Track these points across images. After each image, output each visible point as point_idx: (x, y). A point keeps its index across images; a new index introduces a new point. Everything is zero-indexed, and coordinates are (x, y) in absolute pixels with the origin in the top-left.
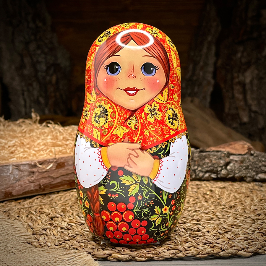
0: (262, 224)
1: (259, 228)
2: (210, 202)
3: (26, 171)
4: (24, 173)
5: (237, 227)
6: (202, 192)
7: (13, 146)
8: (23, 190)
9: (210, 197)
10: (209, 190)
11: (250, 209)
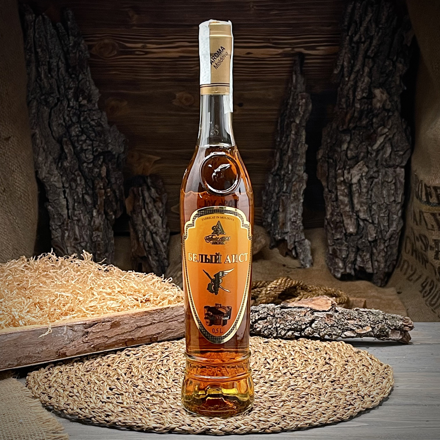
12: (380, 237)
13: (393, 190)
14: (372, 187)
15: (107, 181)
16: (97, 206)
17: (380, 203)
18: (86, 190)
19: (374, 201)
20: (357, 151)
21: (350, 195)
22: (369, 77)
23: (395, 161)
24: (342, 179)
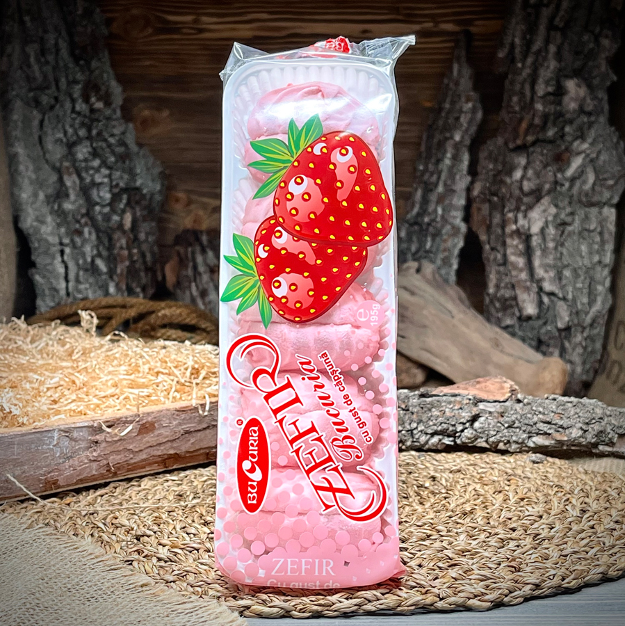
0: (516, 548)
1: (509, 557)
2: (428, 505)
3: (83, 440)
4: (78, 445)
5: (471, 555)
6: (415, 482)
7: (56, 388)
8: (78, 476)
9: (430, 494)
10: (429, 476)
11: (499, 517)
12: (576, 321)
13: (597, 243)
14: (562, 240)
15: (131, 236)
16: (115, 277)
17: (576, 266)
18: (98, 250)
19: (566, 263)
20: (537, 182)
21: (528, 253)
22: (556, 60)
23: (601, 196)
24: (514, 227)
